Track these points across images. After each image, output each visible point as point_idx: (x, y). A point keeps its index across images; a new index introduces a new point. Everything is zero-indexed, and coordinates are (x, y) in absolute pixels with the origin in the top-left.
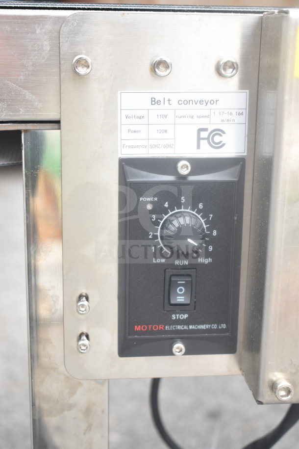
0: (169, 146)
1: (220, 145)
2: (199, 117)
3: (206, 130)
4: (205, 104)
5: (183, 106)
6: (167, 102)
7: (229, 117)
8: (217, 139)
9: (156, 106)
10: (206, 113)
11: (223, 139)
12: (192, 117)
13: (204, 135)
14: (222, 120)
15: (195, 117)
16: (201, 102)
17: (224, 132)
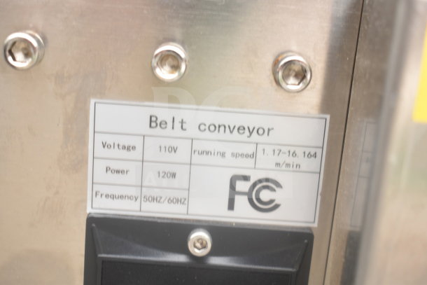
0: (178, 201)
1: (272, 206)
2: (235, 155)
3: (246, 178)
4: (247, 132)
5: (207, 134)
6: (177, 125)
7: (290, 160)
8: (265, 195)
9: (158, 131)
10: (250, 149)
11: (277, 196)
12: (223, 155)
13: (242, 186)
14: (278, 164)
15: (228, 155)
16: (241, 129)
17: (278, 185)
